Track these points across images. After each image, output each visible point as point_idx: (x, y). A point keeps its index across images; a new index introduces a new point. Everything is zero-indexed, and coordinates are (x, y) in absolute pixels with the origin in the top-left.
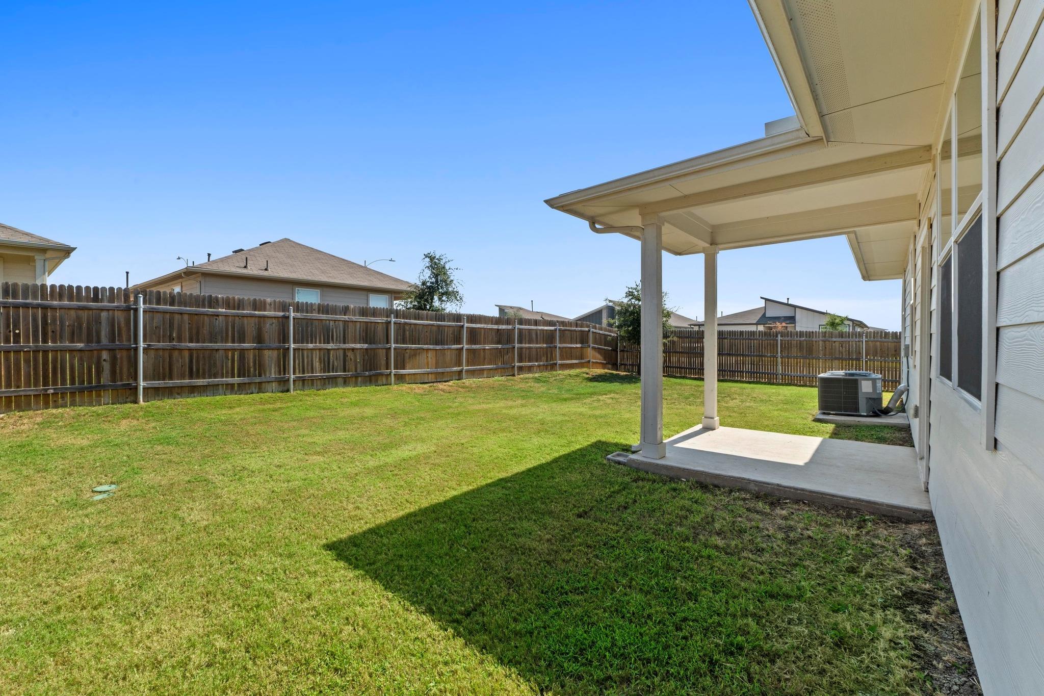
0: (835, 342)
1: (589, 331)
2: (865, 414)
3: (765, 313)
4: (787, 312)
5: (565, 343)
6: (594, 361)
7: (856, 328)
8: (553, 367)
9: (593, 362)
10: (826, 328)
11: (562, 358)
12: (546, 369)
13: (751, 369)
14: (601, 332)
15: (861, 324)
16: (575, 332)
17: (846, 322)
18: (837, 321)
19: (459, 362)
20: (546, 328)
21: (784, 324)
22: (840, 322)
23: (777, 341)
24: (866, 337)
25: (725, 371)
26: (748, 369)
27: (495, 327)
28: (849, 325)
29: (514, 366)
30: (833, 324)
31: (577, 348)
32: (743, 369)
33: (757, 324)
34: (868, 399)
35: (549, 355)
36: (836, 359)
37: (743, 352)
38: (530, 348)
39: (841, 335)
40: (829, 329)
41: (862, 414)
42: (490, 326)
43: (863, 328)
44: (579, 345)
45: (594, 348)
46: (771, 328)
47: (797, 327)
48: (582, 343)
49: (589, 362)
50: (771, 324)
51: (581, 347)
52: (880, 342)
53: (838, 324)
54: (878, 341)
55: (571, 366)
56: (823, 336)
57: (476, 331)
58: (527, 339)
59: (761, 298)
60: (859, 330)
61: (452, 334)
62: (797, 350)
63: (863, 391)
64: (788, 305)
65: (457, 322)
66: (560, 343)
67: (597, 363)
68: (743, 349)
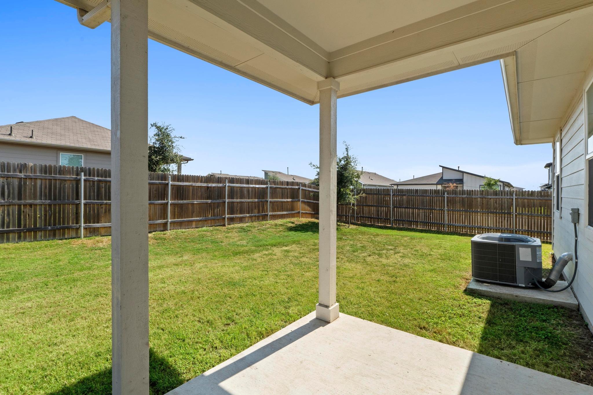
0: (490, 199)
1: (299, 188)
2: (524, 286)
3: (442, 177)
4: (458, 176)
5: (277, 198)
6: (304, 212)
7: (506, 187)
8: (265, 217)
9: (302, 213)
10: (484, 187)
11: (273, 210)
12: (258, 219)
13: (424, 220)
14: (310, 189)
15: (509, 185)
16: (286, 190)
17: (499, 183)
18: (492, 182)
19: (164, 215)
20: (257, 186)
21: (455, 185)
22: (494, 183)
23: (444, 197)
24: (516, 195)
25: (404, 221)
26: (422, 220)
27: (205, 185)
28: (500, 185)
29: (224, 218)
30: (489, 185)
31: (288, 202)
32: (418, 220)
33: (437, 184)
34: (527, 269)
35: (261, 208)
36: (491, 213)
37: (418, 206)
38: (241, 203)
39: (496, 193)
40: (487, 188)
41: (520, 285)
42: (199, 184)
43: (510, 187)
44: (289, 200)
45: (302, 202)
46: (445, 187)
47: (464, 187)
48: (292, 197)
49: (299, 213)
50: (446, 184)
51: (292, 201)
52: (527, 199)
53: (493, 185)
54: (526, 199)
55: (282, 217)
56: (480, 194)
57: (183, 188)
58: (239, 195)
59: (440, 166)
60: (507, 189)
61: (156, 191)
62: (460, 205)
63: (521, 259)
64: (458, 171)
65: (162, 180)
66: (272, 197)
67: (307, 213)
68: (418, 204)
